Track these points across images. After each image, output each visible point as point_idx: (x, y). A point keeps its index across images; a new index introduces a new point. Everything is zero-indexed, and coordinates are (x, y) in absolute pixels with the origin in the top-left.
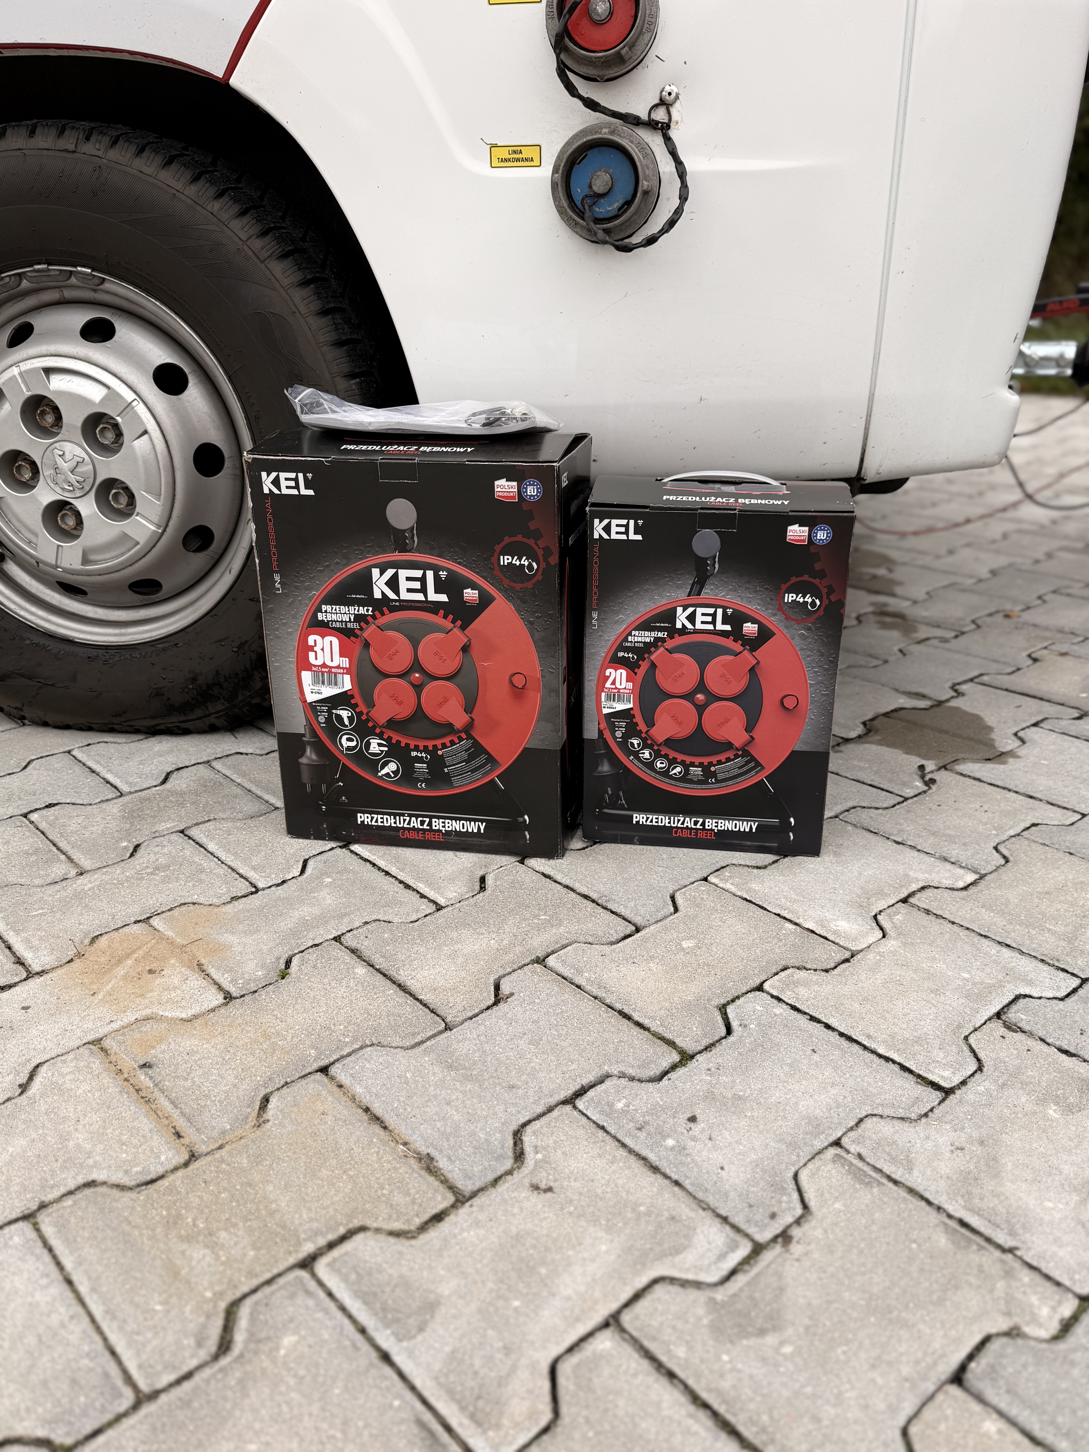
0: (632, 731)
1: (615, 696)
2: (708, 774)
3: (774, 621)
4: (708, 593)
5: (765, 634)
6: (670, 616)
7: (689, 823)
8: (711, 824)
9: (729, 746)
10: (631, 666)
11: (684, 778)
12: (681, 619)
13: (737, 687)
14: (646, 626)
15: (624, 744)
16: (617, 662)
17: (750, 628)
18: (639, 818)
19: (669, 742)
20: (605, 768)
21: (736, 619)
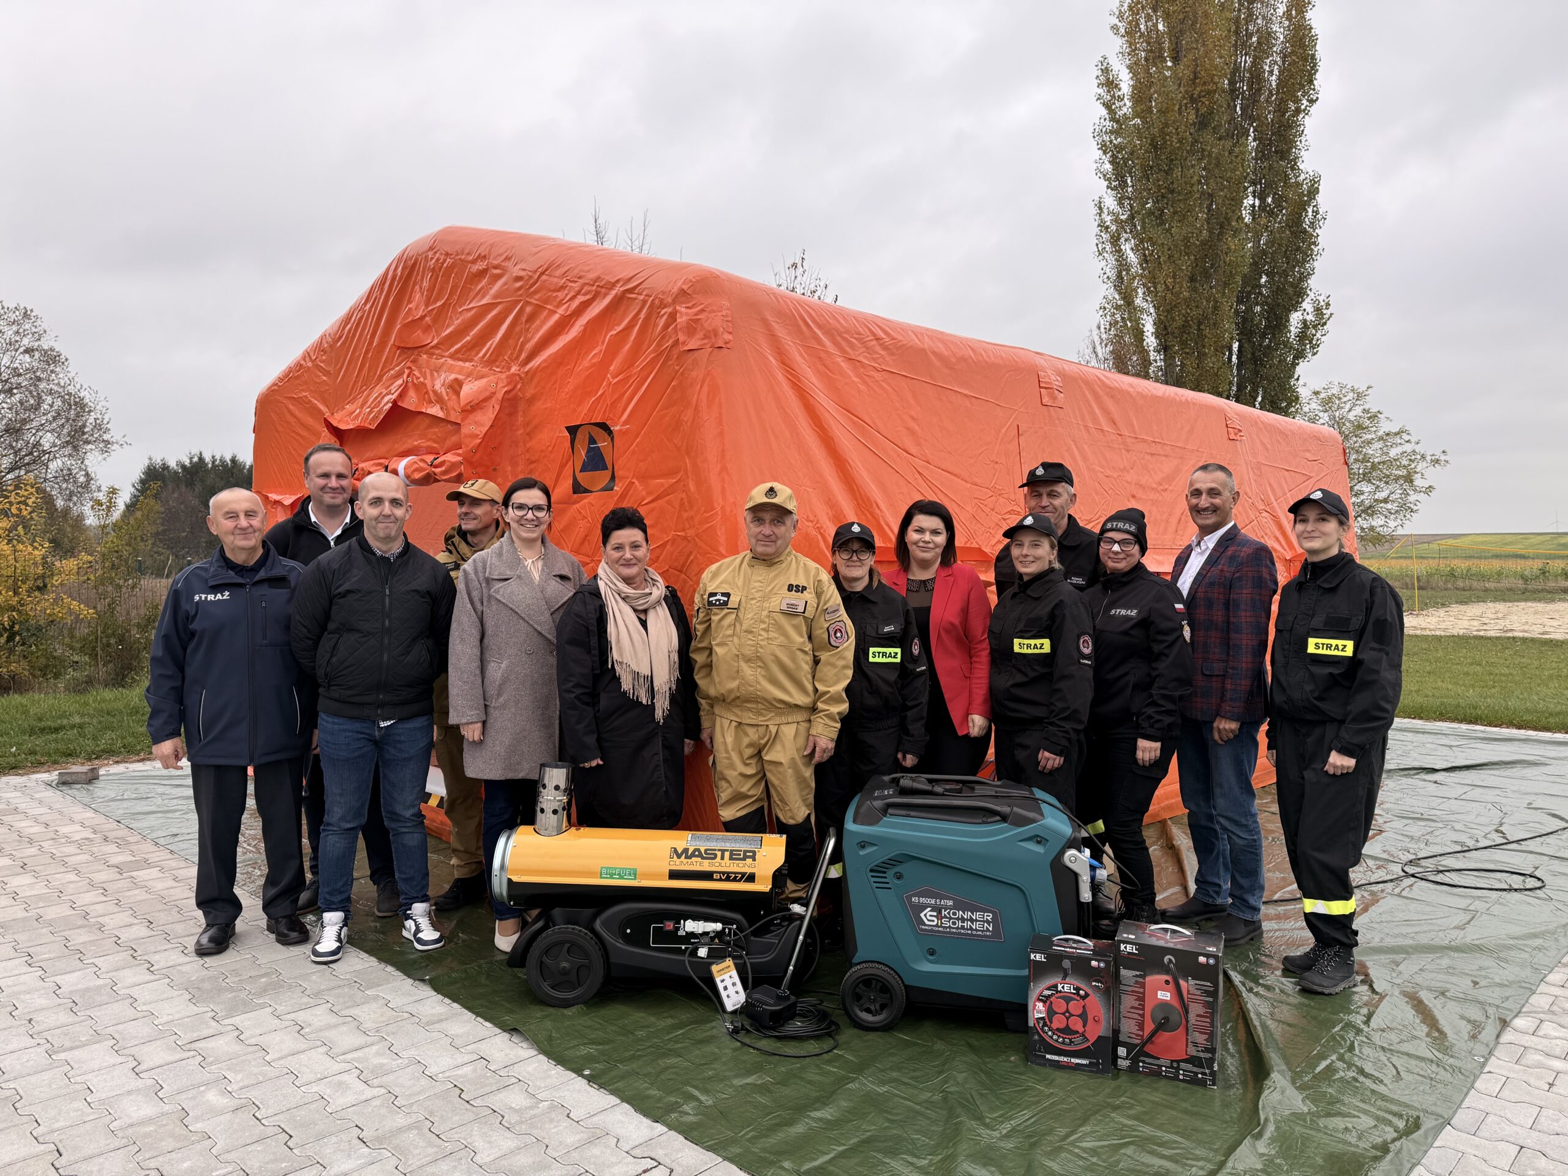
0: (1045, 1024)
1: (1039, 1012)
2: (1071, 1042)
3: (1090, 991)
4: (1067, 980)
5: (1087, 995)
6: (1056, 986)
7: (1065, 1059)
8: (1073, 1060)
9: (1077, 1032)
10: (1044, 1002)
11: (1063, 1043)
12: (1060, 988)
13: (1080, 1012)
14: (1048, 989)
15: (1042, 1029)
16: (1039, 1000)
17: (1082, 993)
18: (1048, 1056)
19: (1058, 1029)
20: (1036, 1037)
21: (1077, 989)
